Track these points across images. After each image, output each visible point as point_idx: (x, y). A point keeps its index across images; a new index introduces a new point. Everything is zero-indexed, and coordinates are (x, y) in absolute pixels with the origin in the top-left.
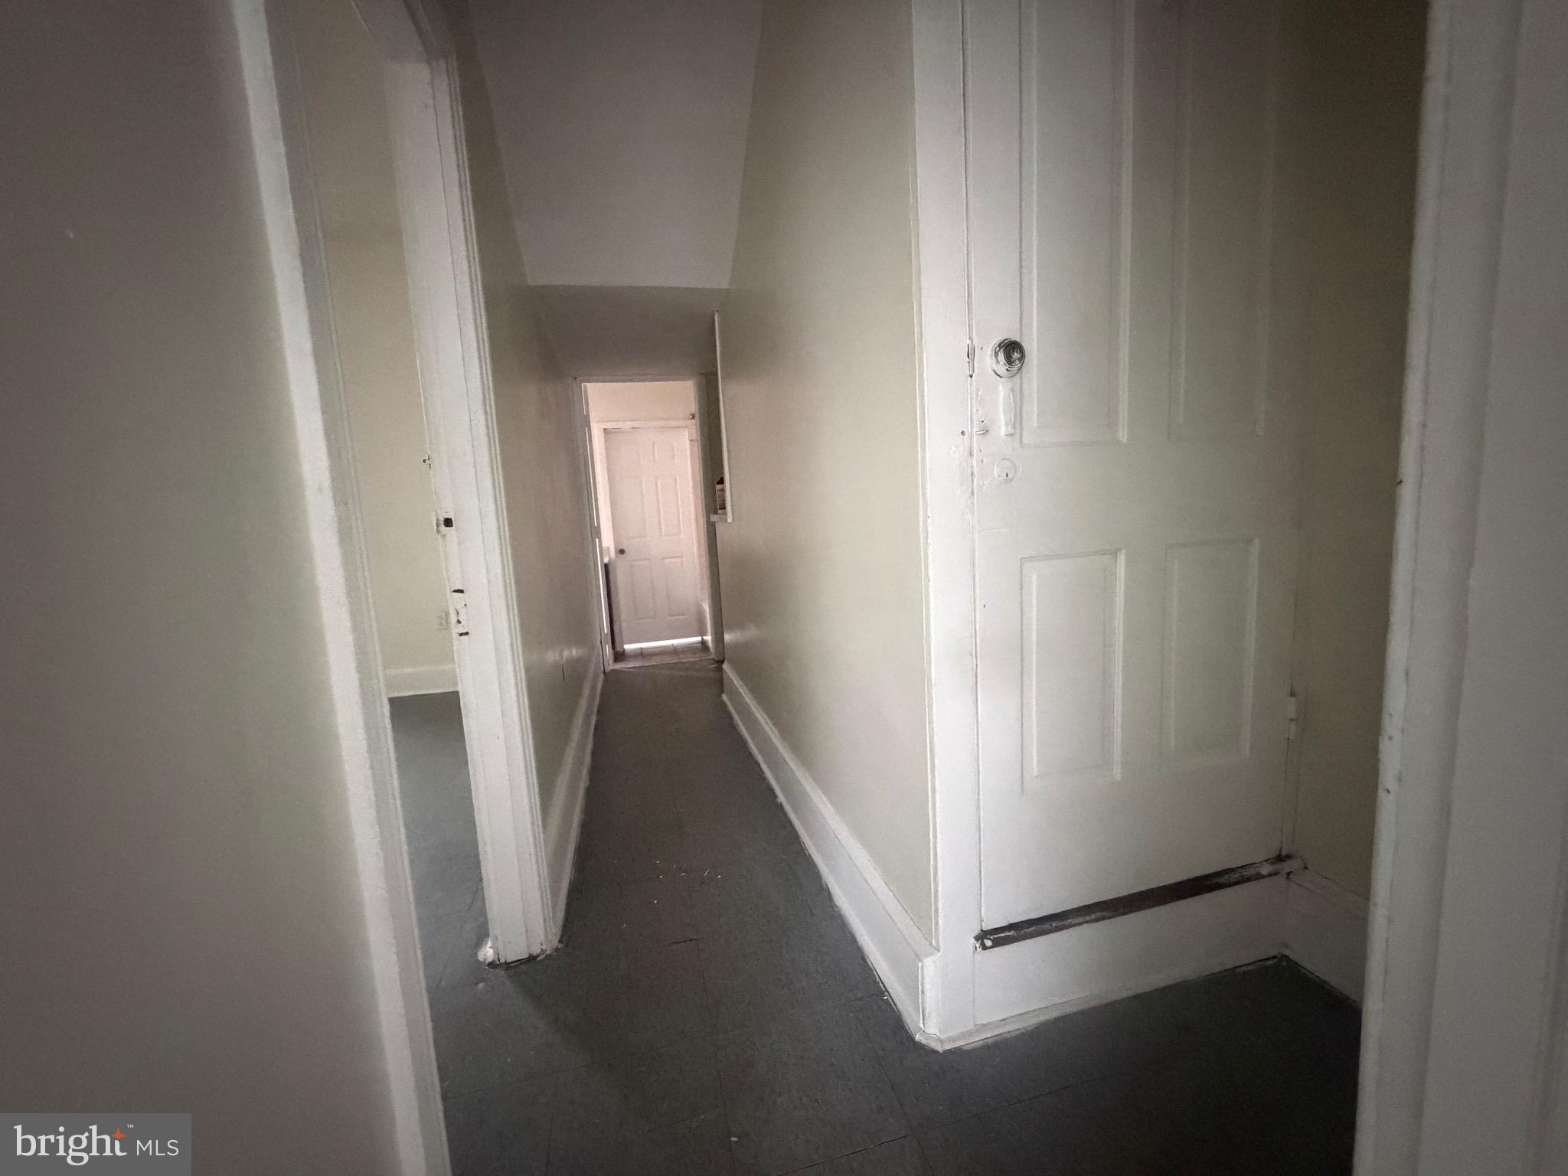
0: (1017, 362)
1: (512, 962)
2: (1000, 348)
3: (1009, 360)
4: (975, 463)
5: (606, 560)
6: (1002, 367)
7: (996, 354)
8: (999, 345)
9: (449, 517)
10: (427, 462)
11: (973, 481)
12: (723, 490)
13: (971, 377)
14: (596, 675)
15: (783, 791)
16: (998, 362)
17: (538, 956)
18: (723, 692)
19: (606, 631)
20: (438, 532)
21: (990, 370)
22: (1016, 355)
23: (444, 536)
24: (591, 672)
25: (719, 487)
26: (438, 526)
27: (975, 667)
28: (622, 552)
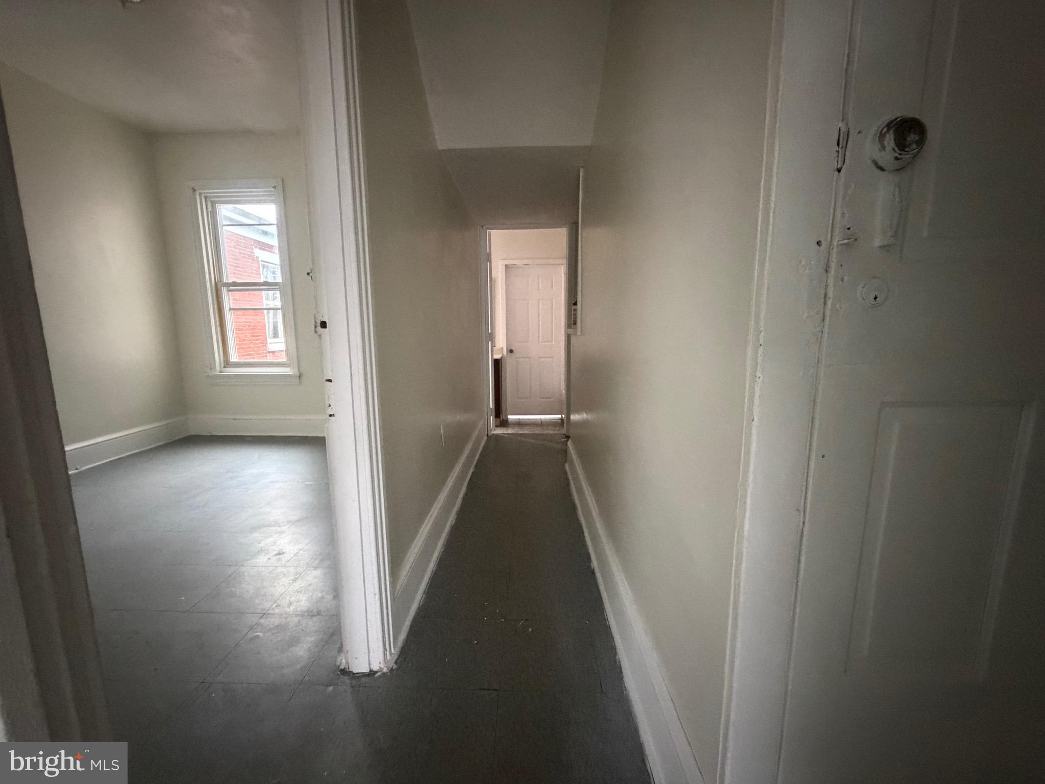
0: (914, 146)
1: (357, 673)
2: (888, 130)
3: (901, 145)
4: (831, 282)
5: (497, 356)
6: (887, 156)
7: (882, 137)
8: (889, 126)
9: (324, 320)
10: (311, 274)
11: (825, 303)
12: (575, 310)
13: (839, 171)
14: (479, 439)
15: (597, 558)
16: (883, 148)
17: (376, 672)
18: (566, 462)
19: (491, 407)
20: (316, 332)
21: (869, 162)
22: (913, 137)
23: (320, 336)
24: (475, 434)
25: (573, 307)
26: (316, 327)
27: (801, 524)
28: (511, 351)
